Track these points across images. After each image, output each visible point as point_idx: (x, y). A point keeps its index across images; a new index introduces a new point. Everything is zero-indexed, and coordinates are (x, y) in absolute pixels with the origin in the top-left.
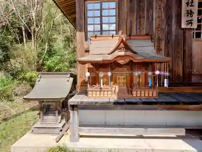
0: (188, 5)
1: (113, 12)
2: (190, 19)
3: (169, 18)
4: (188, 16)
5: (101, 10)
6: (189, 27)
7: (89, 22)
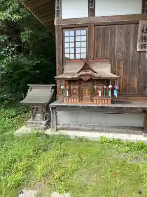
0: (143, 32)
1: (84, 38)
2: (144, 43)
3: (128, 42)
4: (142, 41)
5: (75, 36)
6: (143, 50)
7: (66, 47)
